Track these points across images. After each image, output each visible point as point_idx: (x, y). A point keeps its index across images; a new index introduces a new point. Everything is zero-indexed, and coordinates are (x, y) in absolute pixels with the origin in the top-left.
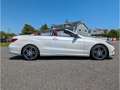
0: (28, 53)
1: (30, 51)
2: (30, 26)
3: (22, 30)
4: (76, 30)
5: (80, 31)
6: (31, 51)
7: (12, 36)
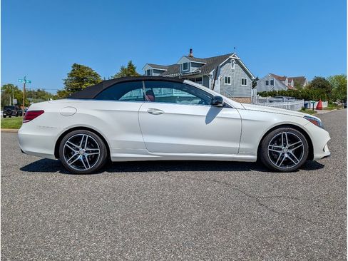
0: (76, 152)
1: (80, 146)
2: (88, 68)
3: (64, 82)
4: (216, 81)
5: (229, 83)
6: (83, 148)
7: (37, 98)
